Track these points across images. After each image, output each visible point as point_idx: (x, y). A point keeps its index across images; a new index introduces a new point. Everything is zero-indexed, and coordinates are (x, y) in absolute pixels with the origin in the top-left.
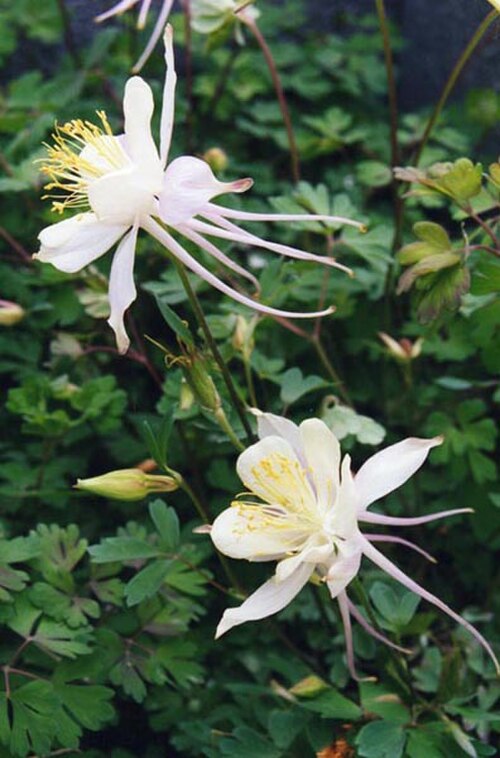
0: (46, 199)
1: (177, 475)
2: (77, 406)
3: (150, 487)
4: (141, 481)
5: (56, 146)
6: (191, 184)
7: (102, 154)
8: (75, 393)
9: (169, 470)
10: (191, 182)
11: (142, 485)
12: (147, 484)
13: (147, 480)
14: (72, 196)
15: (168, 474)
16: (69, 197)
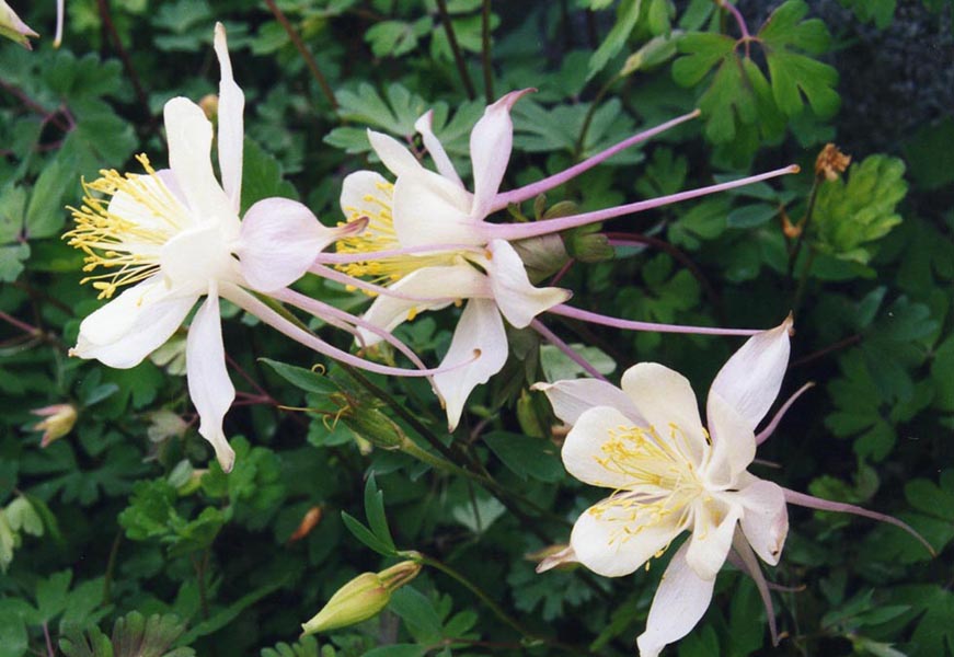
0: (87, 283)
1: (414, 554)
2: (215, 493)
3: (390, 586)
4: (378, 586)
5: (83, 207)
6: (289, 234)
7: (157, 214)
8: (204, 479)
9: (401, 553)
10: (288, 233)
11: (382, 589)
12: (386, 585)
13: (384, 579)
14: (122, 272)
15: (403, 559)
16: (117, 274)
